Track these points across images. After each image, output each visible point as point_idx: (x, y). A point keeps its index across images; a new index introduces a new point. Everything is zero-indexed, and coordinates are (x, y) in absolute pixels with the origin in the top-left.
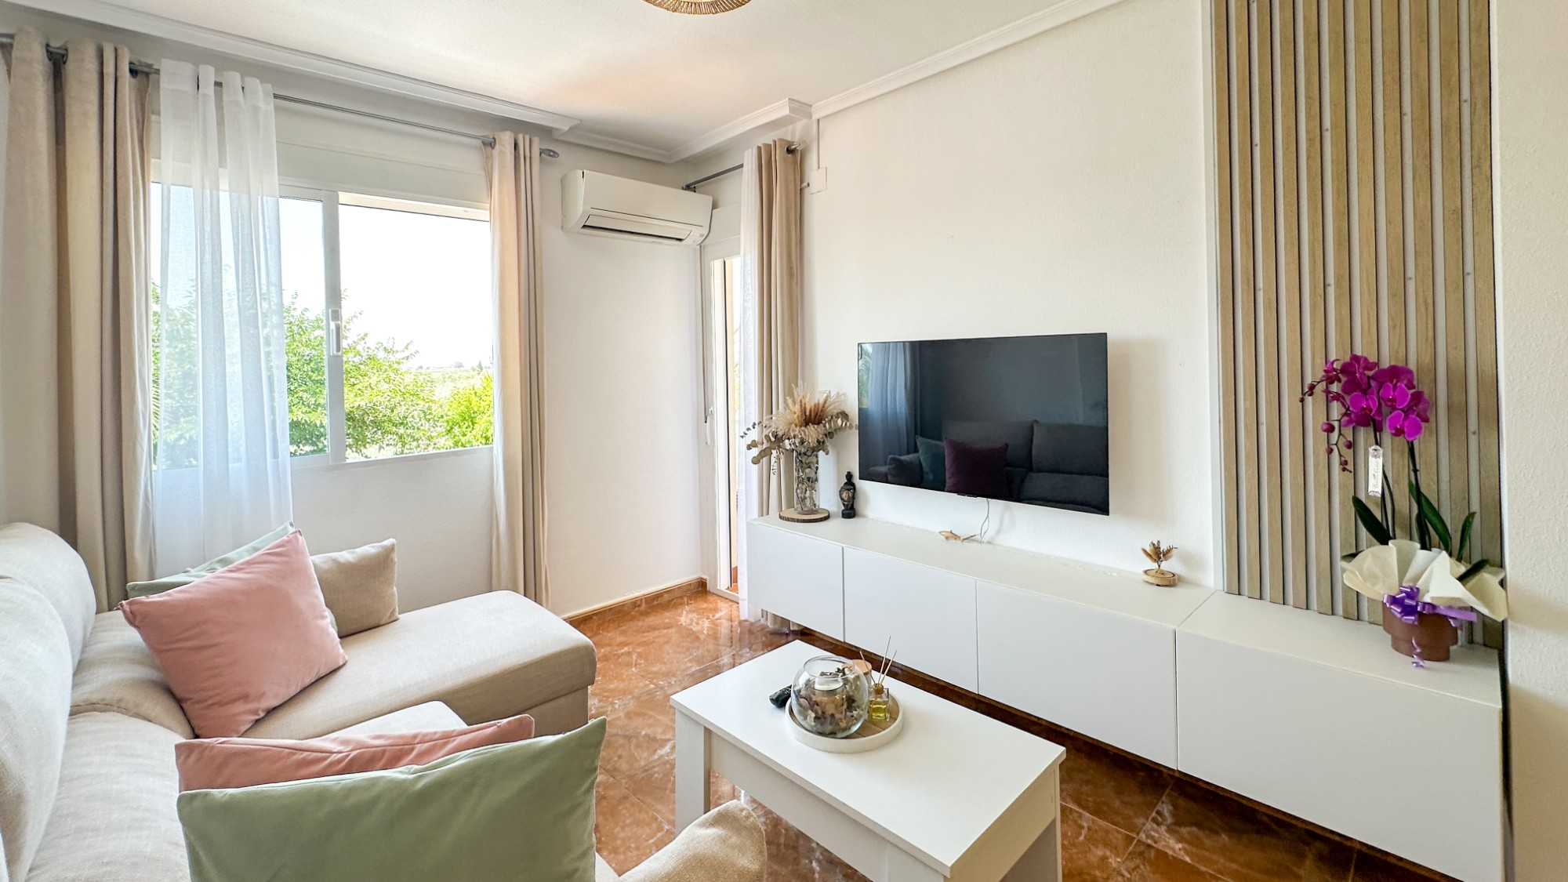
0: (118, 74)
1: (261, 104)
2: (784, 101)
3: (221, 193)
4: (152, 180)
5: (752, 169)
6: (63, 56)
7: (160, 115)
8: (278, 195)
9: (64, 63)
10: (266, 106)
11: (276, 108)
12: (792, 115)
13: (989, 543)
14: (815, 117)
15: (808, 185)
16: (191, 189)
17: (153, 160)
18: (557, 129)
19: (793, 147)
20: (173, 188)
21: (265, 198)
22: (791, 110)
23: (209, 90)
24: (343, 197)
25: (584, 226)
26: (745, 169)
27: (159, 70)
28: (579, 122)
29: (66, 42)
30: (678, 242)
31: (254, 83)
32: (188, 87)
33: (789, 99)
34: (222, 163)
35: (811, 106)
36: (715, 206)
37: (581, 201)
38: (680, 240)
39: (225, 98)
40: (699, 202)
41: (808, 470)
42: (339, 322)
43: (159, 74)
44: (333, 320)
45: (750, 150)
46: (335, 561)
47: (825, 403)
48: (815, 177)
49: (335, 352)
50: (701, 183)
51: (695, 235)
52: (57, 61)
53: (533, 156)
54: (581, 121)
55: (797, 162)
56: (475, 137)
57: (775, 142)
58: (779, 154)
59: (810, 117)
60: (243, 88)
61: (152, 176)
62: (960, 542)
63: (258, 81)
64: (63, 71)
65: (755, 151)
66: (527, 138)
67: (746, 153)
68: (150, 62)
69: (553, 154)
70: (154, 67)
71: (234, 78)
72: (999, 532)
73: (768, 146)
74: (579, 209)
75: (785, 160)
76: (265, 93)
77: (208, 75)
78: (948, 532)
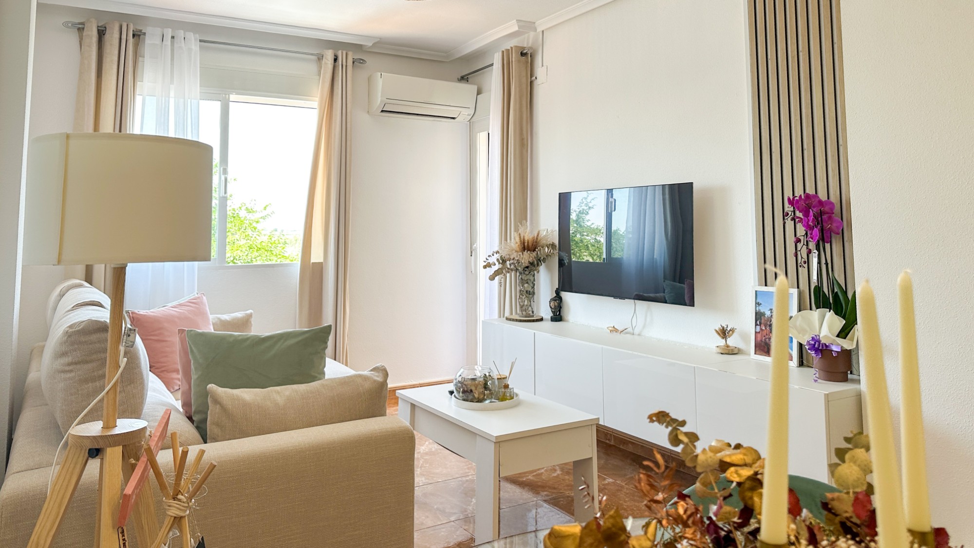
0: (128, 39)
1: (193, 47)
2: (513, 22)
3: (170, 99)
4: (137, 93)
5: (498, 67)
6: (103, 31)
7: (144, 57)
8: (199, 98)
9: (104, 35)
10: (195, 46)
11: (201, 47)
12: (521, 30)
13: (639, 335)
14: (539, 30)
15: (536, 78)
16: (155, 98)
17: (138, 83)
18: (364, 45)
19: (525, 51)
20: (147, 98)
21: (192, 100)
22: (519, 27)
23: (168, 41)
24: (233, 97)
25: (382, 111)
26: (494, 66)
27: (145, 33)
28: (379, 40)
29: (105, 24)
30: (452, 120)
31: (191, 36)
32: (158, 41)
33: (517, 20)
34: (172, 82)
35: (535, 23)
36: (479, 92)
37: (380, 94)
38: (454, 118)
39: (176, 45)
40: (469, 89)
41: (526, 285)
42: (226, 176)
43: (145, 35)
44: (223, 174)
45: (497, 53)
46: (219, 319)
47: (538, 235)
48: (540, 72)
49: (223, 195)
50: (471, 75)
51: (466, 114)
52: (101, 33)
53: (348, 64)
54: (380, 39)
55: (528, 62)
56: (312, 54)
57: (512, 48)
58: (514, 57)
59: (535, 30)
60: (184, 38)
61: (138, 91)
62: (619, 334)
63: (192, 34)
64: (103, 40)
65: (500, 53)
66: (344, 53)
67: (495, 55)
68: (141, 29)
69: (362, 61)
70: (143, 31)
71: (181, 33)
72: (644, 327)
73: (508, 50)
74: (378, 100)
75: (519, 61)
76: (196, 40)
77: (169, 33)
78: (612, 327)
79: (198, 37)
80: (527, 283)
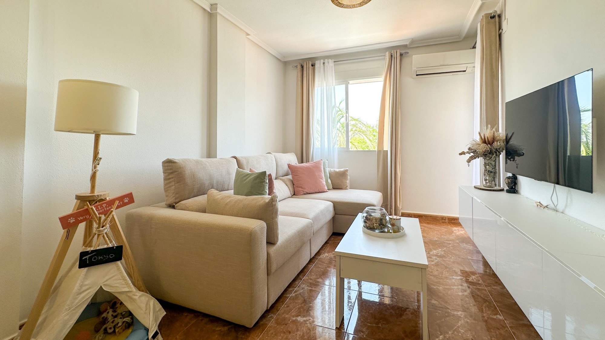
0: (309, 67)
5: (479, 32)
10: (332, 65)
11: (334, 65)
15: (502, 30)
18: (406, 45)
19: (493, 15)
21: (332, 86)
23: (322, 65)
24: (350, 82)
25: (416, 75)
28: (411, 39)
29: (303, 63)
30: (464, 72)
31: (330, 60)
32: (319, 66)
37: (413, 67)
39: (325, 66)
43: (316, 65)
46: (335, 170)
48: (504, 25)
51: (471, 67)
52: (302, 67)
53: (397, 57)
55: (496, 21)
57: (483, 16)
58: (485, 21)
60: (328, 62)
62: (543, 208)
64: (303, 69)
65: (480, 23)
66: (396, 51)
68: (314, 63)
69: (406, 53)
71: (326, 61)
72: (565, 206)
75: (488, 23)
76: (332, 62)
77: (322, 61)
78: (538, 202)
79: (333, 60)
80: (488, 165)
